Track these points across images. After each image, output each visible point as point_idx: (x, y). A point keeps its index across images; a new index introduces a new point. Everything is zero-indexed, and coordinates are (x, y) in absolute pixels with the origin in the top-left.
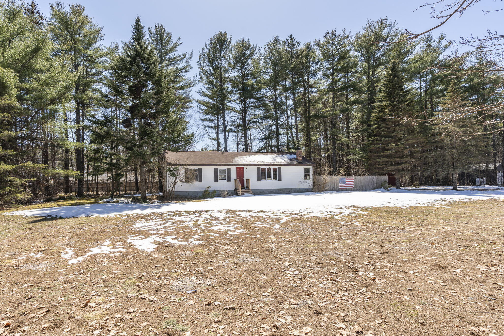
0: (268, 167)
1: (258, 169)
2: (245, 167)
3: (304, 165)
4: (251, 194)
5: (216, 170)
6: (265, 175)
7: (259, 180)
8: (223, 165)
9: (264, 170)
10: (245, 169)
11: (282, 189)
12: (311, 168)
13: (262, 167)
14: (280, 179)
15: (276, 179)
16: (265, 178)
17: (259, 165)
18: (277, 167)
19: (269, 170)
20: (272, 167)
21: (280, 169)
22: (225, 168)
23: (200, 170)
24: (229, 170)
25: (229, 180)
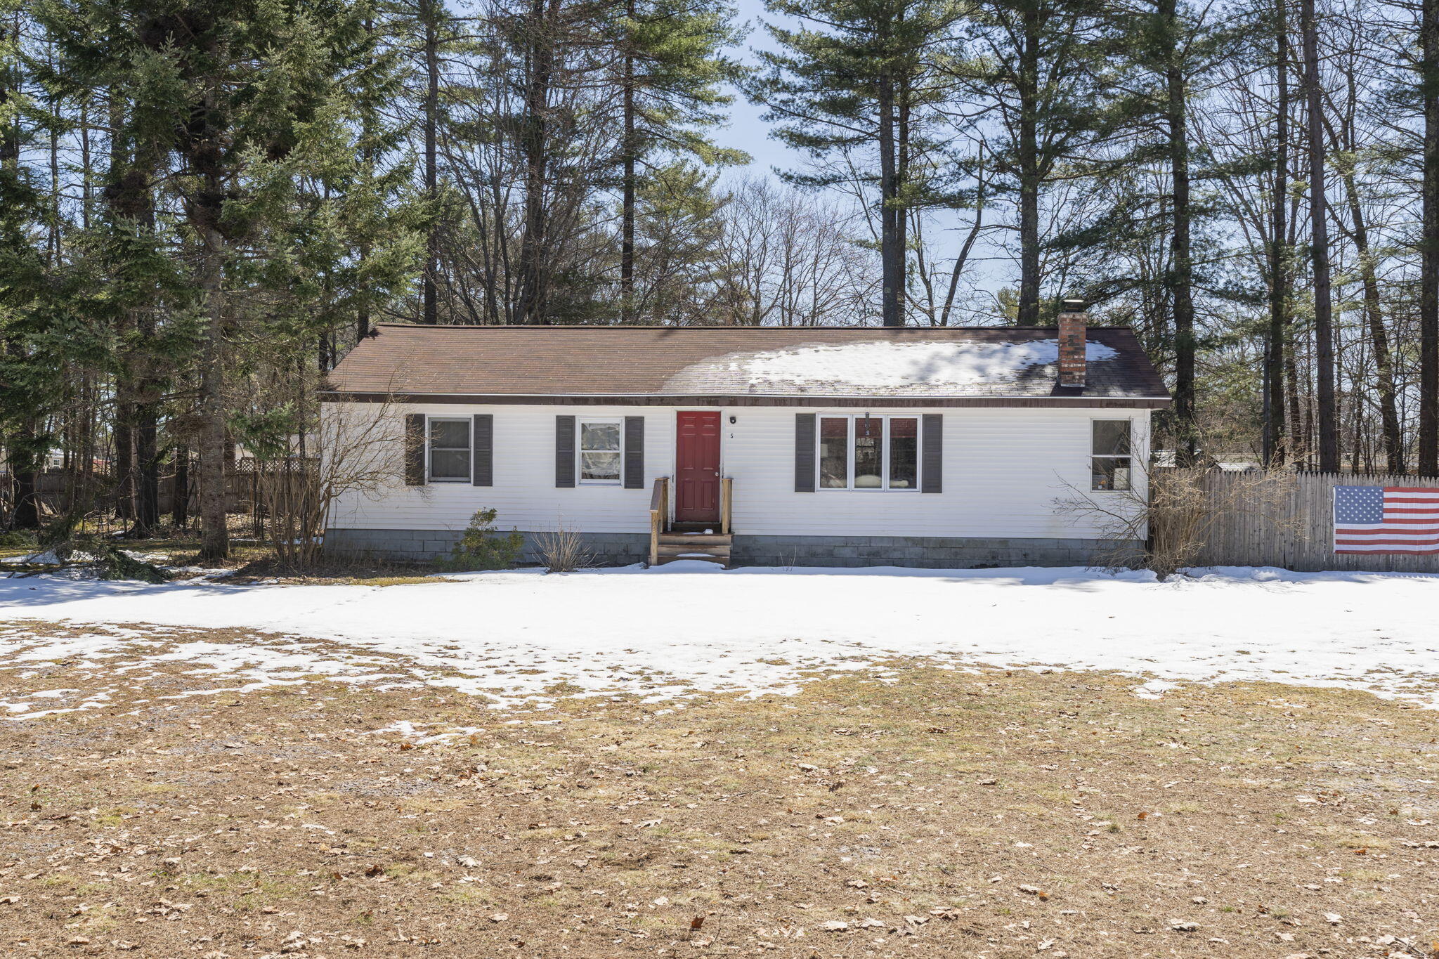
0: (860, 412)
1: (804, 423)
2: (727, 411)
3: (1091, 404)
4: (717, 559)
5: (565, 426)
6: (842, 459)
7: (804, 483)
8: (598, 401)
9: (834, 431)
10: (725, 421)
11: (942, 543)
12: (1141, 420)
13: (822, 413)
14: (933, 484)
15: (912, 485)
16: (843, 476)
17: (800, 402)
18: (917, 413)
19: (869, 428)
20: (886, 414)
21: (934, 424)
22: (615, 415)
23: (485, 423)
24: (635, 427)
25: (634, 478)
